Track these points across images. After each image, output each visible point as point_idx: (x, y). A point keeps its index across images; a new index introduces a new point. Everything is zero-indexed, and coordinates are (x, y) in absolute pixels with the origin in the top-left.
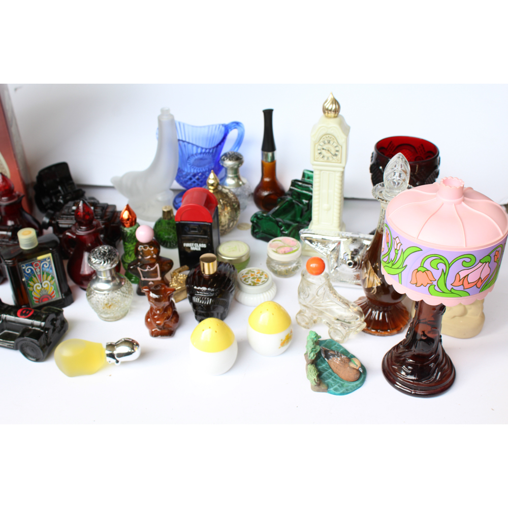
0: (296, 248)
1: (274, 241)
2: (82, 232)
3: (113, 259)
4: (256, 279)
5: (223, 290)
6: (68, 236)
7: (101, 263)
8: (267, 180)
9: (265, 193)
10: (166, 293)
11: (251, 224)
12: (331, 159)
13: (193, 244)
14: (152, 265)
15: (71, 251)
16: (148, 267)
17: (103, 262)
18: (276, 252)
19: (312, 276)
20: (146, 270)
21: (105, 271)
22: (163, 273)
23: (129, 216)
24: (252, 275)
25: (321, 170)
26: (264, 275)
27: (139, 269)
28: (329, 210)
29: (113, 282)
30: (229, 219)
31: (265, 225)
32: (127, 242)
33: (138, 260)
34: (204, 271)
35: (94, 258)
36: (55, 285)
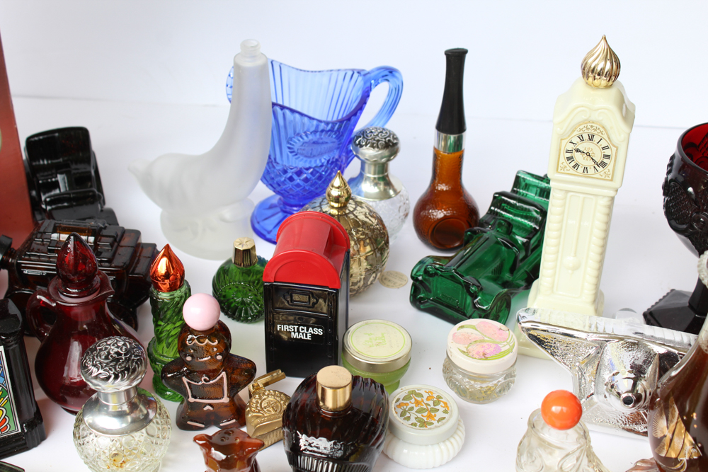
0: (507, 347)
1: (462, 327)
2: (71, 300)
3: (134, 370)
4: (425, 414)
5: (362, 445)
6: (40, 300)
7: (108, 378)
8: (443, 187)
9: (440, 214)
10: (244, 450)
11: (411, 282)
12: (591, 171)
13: (296, 327)
14: (213, 374)
15: (46, 330)
16: (204, 377)
17: (113, 376)
18: (466, 353)
19: (554, 432)
20: (200, 383)
21: (118, 393)
22: (234, 387)
23: (168, 268)
24: (417, 403)
25: (567, 191)
26: (442, 404)
27: (185, 380)
28: (576, 268)
29: (133, 415)
30: (367, 270)
31: (440, 287)
32: (162, 320)
33: (184, 363)
34: (323, 399)
35: (95, 366)
36: (8, 406)
